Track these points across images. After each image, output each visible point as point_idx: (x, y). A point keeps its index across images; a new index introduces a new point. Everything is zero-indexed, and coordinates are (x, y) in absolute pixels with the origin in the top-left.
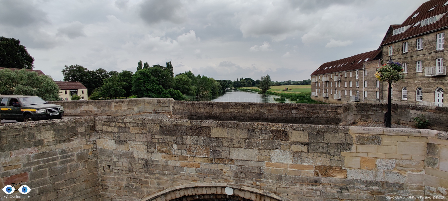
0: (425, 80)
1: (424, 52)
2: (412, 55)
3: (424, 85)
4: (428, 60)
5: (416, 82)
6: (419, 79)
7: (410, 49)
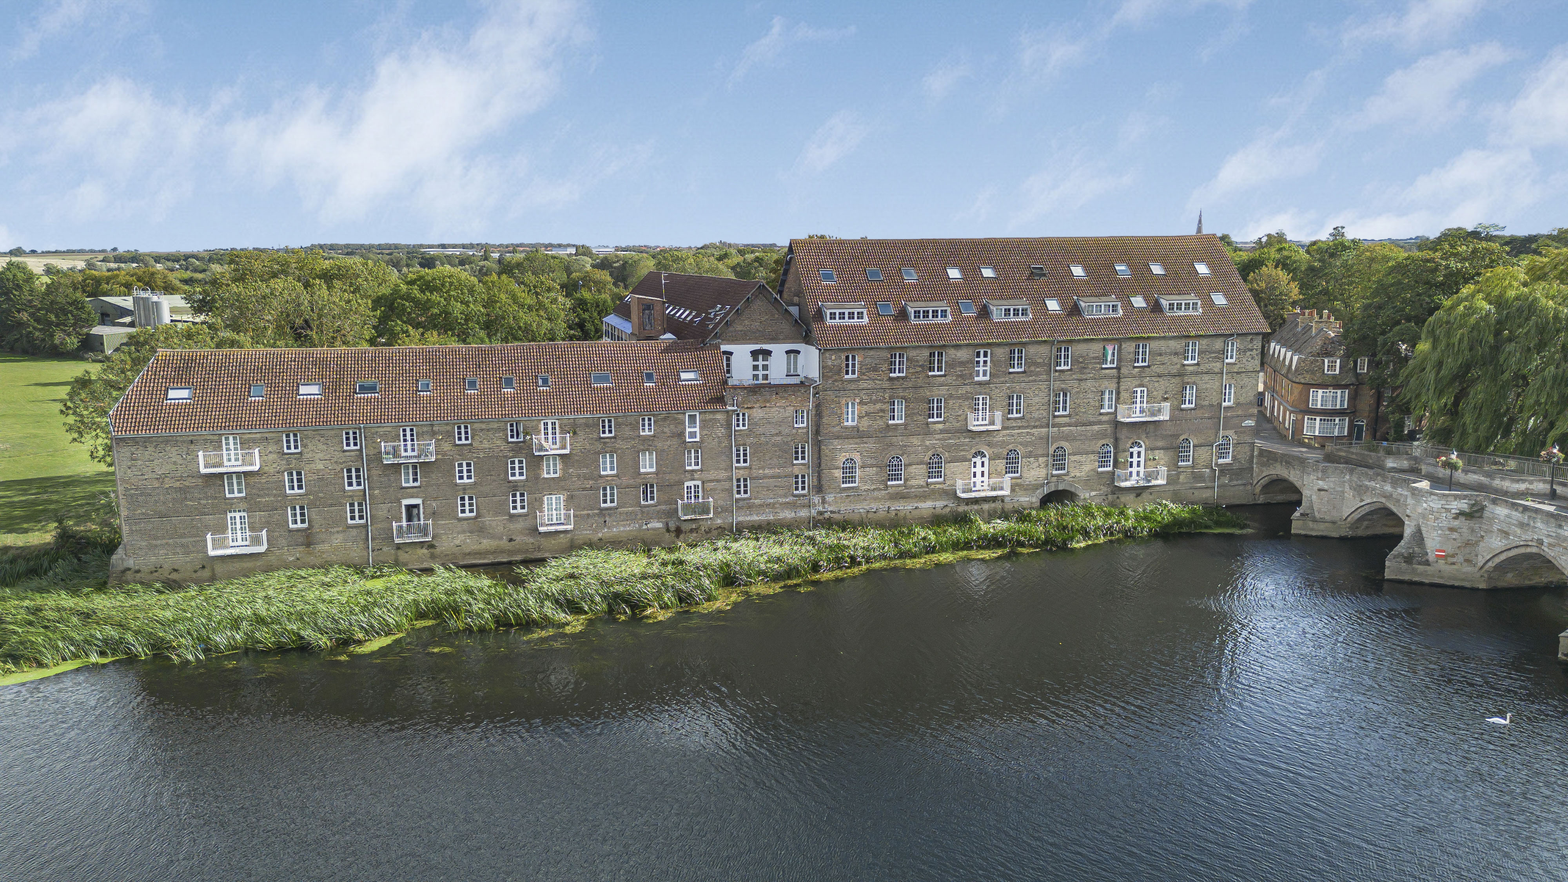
0: (950, 438)
1: (949, 379)
2: (919, 385)
3: (948, 448)
4: (959, 398)
5: (928, 443)
6: (937, 436)
7: (913, 371)
